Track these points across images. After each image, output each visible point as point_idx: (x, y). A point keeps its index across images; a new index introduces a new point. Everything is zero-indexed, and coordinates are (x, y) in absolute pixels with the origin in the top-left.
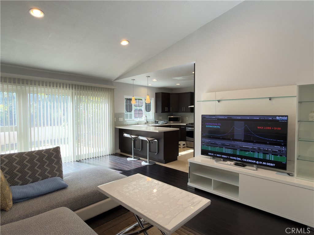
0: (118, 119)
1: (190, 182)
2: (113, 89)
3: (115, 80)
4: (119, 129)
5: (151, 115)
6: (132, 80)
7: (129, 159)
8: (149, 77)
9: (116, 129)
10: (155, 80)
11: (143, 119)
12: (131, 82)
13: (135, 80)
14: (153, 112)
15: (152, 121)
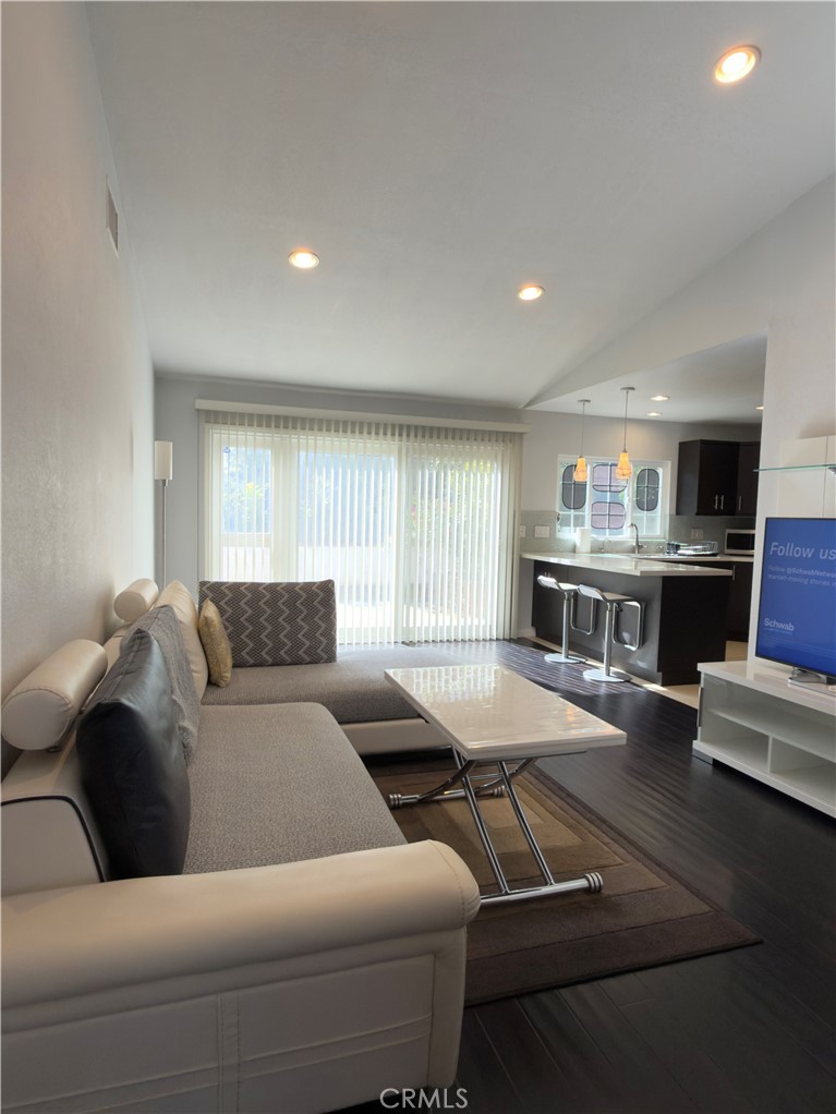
0: (531, 531)
1: (702, 740)
2: (521, 434)
3: (528, 405)
4: (536, 561)
5: (658, 523)
6: (580, 401)
7: (549, 658)
8: (633, 389)
9: (523, 561)
10: (659, 398)
11: (626, 536)
12: (578, 409)
13: (589, 401)
14: (668, 512)
15: (660, 544)
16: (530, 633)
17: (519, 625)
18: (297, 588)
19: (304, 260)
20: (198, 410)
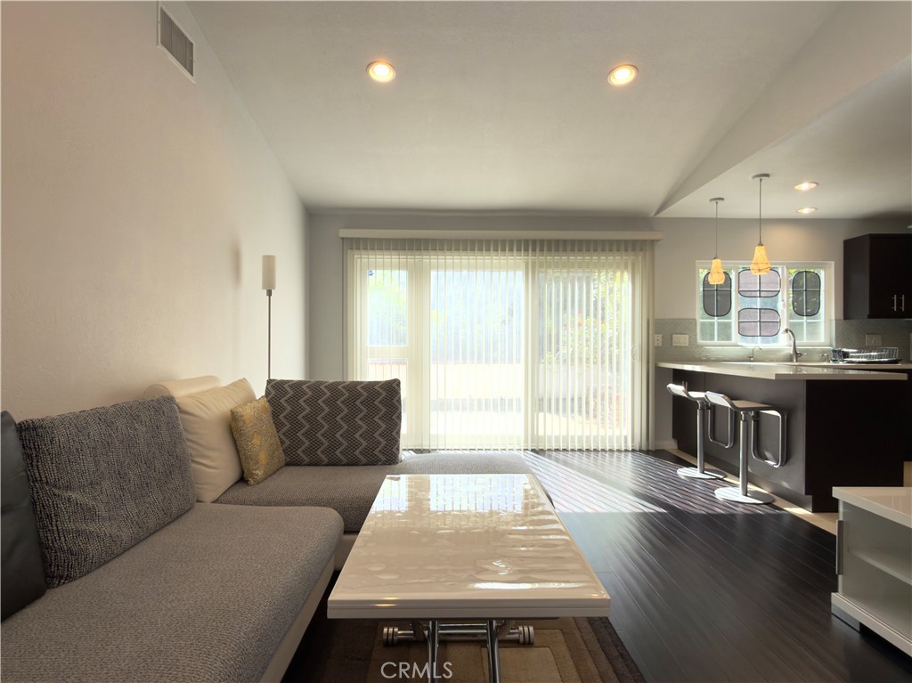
0: (668, 340)
2: (653, 242)
3: (659, 211)
4: (675, 370)
5: (822, 330)
6: (711, 200)
7: (683, 472)
8: (767, 175)
9: (659, 370)
10: (805, 186)
11: (783, 343)
12: (709, 210)
13: (722, 199)
14: (833, 317)
15: (823, 352)
16: (670, 445)
17: (658, 436)
18: (359, 388)
19: (382, 73)
20: (343, 238)
